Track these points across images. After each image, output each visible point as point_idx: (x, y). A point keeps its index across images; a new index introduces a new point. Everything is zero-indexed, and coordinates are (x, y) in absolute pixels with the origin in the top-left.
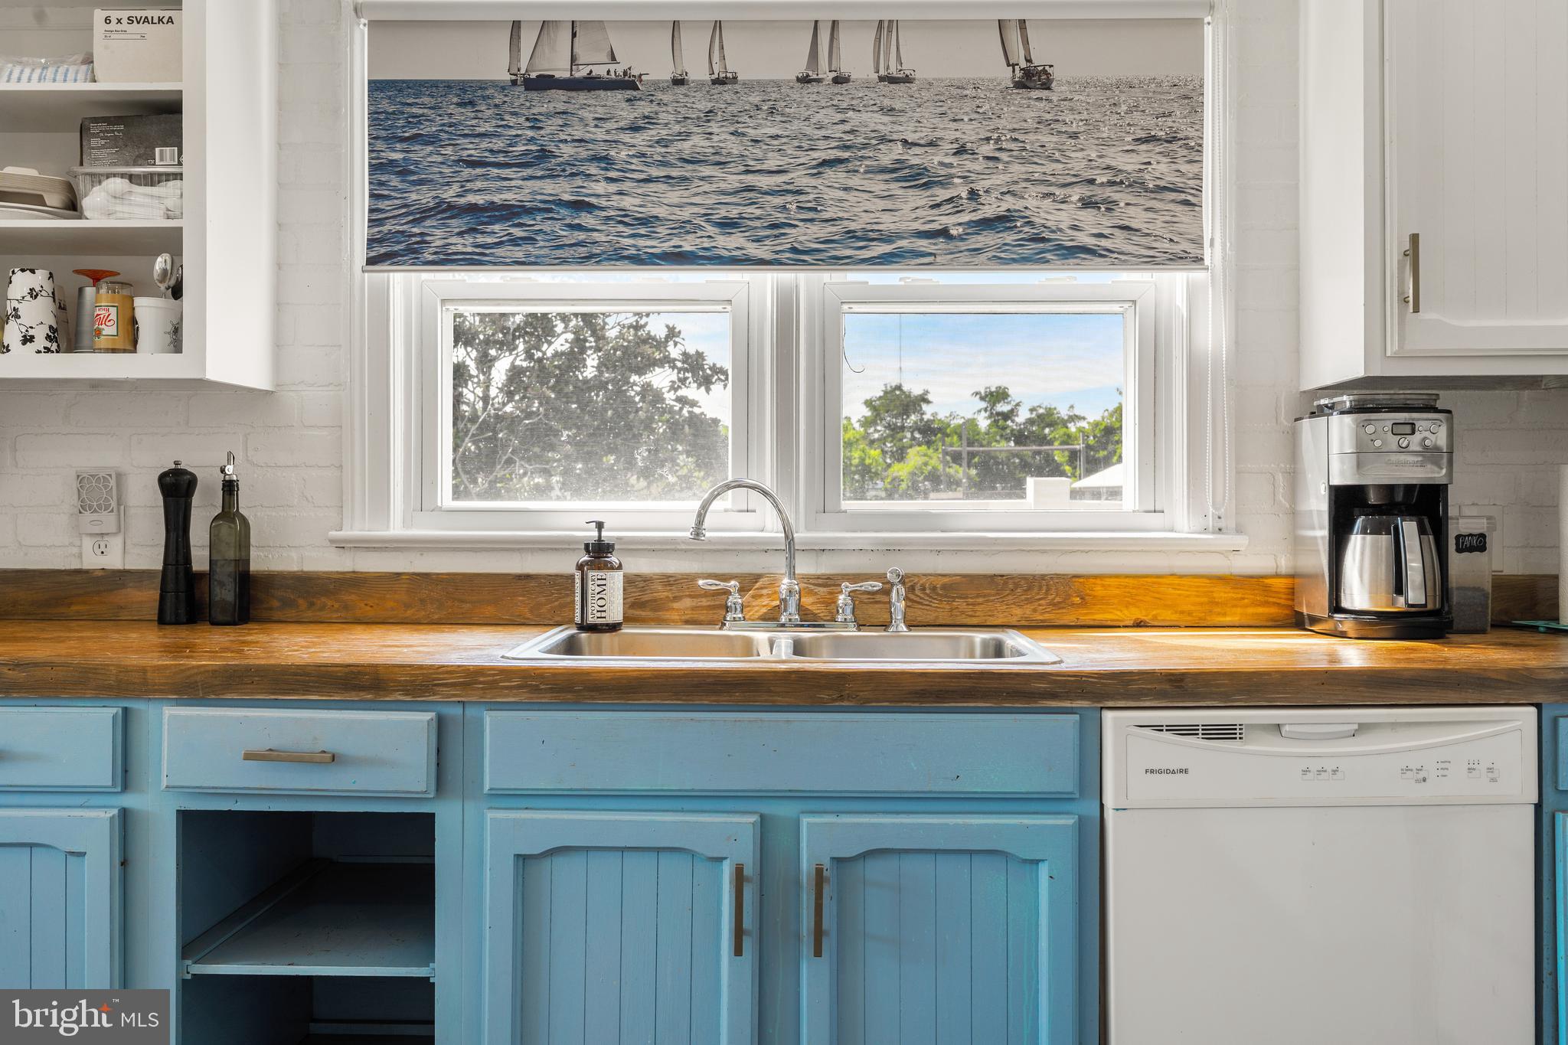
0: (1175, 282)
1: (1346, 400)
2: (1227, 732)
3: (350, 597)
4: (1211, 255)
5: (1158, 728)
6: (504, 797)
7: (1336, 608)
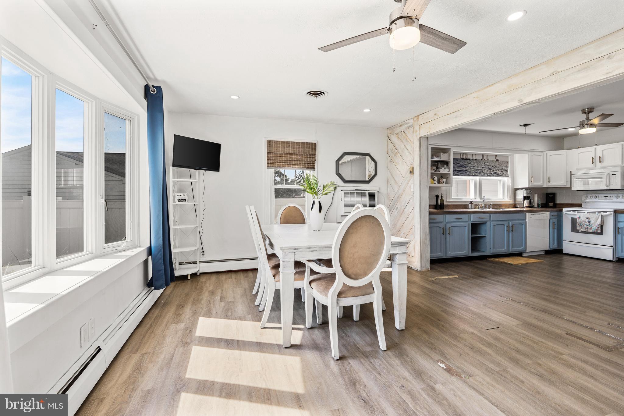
0: (505, 179)
1: (524, 189)
2: (533, 214)
3: (448, 207)
4: (509, 176)
5: (532, 214)
6: (493, 221)
7: (524, 206)
